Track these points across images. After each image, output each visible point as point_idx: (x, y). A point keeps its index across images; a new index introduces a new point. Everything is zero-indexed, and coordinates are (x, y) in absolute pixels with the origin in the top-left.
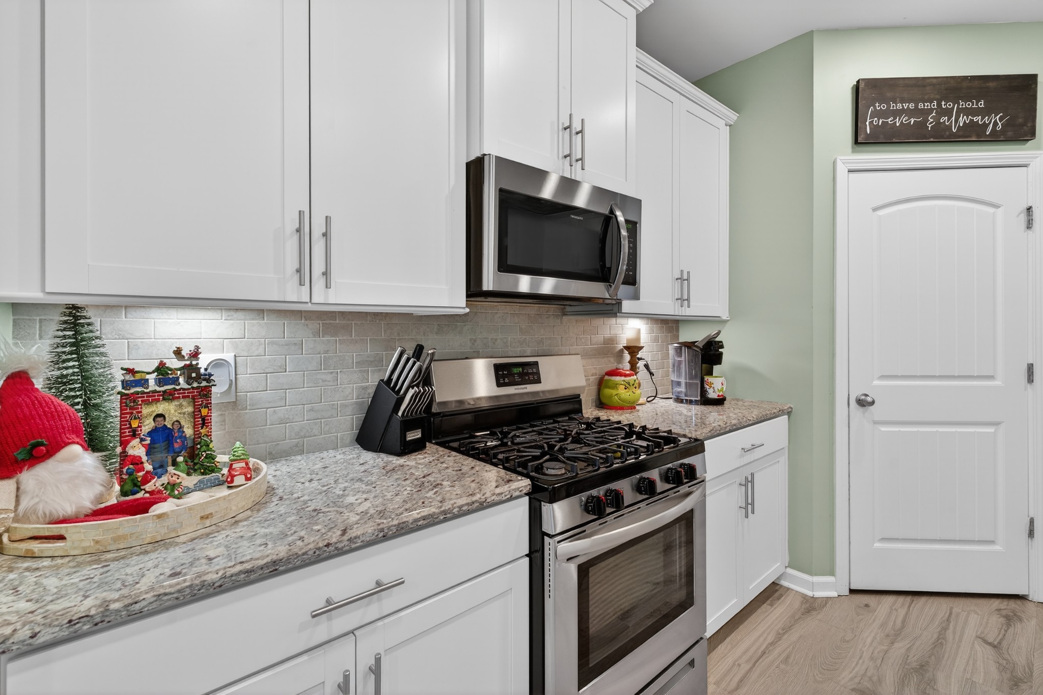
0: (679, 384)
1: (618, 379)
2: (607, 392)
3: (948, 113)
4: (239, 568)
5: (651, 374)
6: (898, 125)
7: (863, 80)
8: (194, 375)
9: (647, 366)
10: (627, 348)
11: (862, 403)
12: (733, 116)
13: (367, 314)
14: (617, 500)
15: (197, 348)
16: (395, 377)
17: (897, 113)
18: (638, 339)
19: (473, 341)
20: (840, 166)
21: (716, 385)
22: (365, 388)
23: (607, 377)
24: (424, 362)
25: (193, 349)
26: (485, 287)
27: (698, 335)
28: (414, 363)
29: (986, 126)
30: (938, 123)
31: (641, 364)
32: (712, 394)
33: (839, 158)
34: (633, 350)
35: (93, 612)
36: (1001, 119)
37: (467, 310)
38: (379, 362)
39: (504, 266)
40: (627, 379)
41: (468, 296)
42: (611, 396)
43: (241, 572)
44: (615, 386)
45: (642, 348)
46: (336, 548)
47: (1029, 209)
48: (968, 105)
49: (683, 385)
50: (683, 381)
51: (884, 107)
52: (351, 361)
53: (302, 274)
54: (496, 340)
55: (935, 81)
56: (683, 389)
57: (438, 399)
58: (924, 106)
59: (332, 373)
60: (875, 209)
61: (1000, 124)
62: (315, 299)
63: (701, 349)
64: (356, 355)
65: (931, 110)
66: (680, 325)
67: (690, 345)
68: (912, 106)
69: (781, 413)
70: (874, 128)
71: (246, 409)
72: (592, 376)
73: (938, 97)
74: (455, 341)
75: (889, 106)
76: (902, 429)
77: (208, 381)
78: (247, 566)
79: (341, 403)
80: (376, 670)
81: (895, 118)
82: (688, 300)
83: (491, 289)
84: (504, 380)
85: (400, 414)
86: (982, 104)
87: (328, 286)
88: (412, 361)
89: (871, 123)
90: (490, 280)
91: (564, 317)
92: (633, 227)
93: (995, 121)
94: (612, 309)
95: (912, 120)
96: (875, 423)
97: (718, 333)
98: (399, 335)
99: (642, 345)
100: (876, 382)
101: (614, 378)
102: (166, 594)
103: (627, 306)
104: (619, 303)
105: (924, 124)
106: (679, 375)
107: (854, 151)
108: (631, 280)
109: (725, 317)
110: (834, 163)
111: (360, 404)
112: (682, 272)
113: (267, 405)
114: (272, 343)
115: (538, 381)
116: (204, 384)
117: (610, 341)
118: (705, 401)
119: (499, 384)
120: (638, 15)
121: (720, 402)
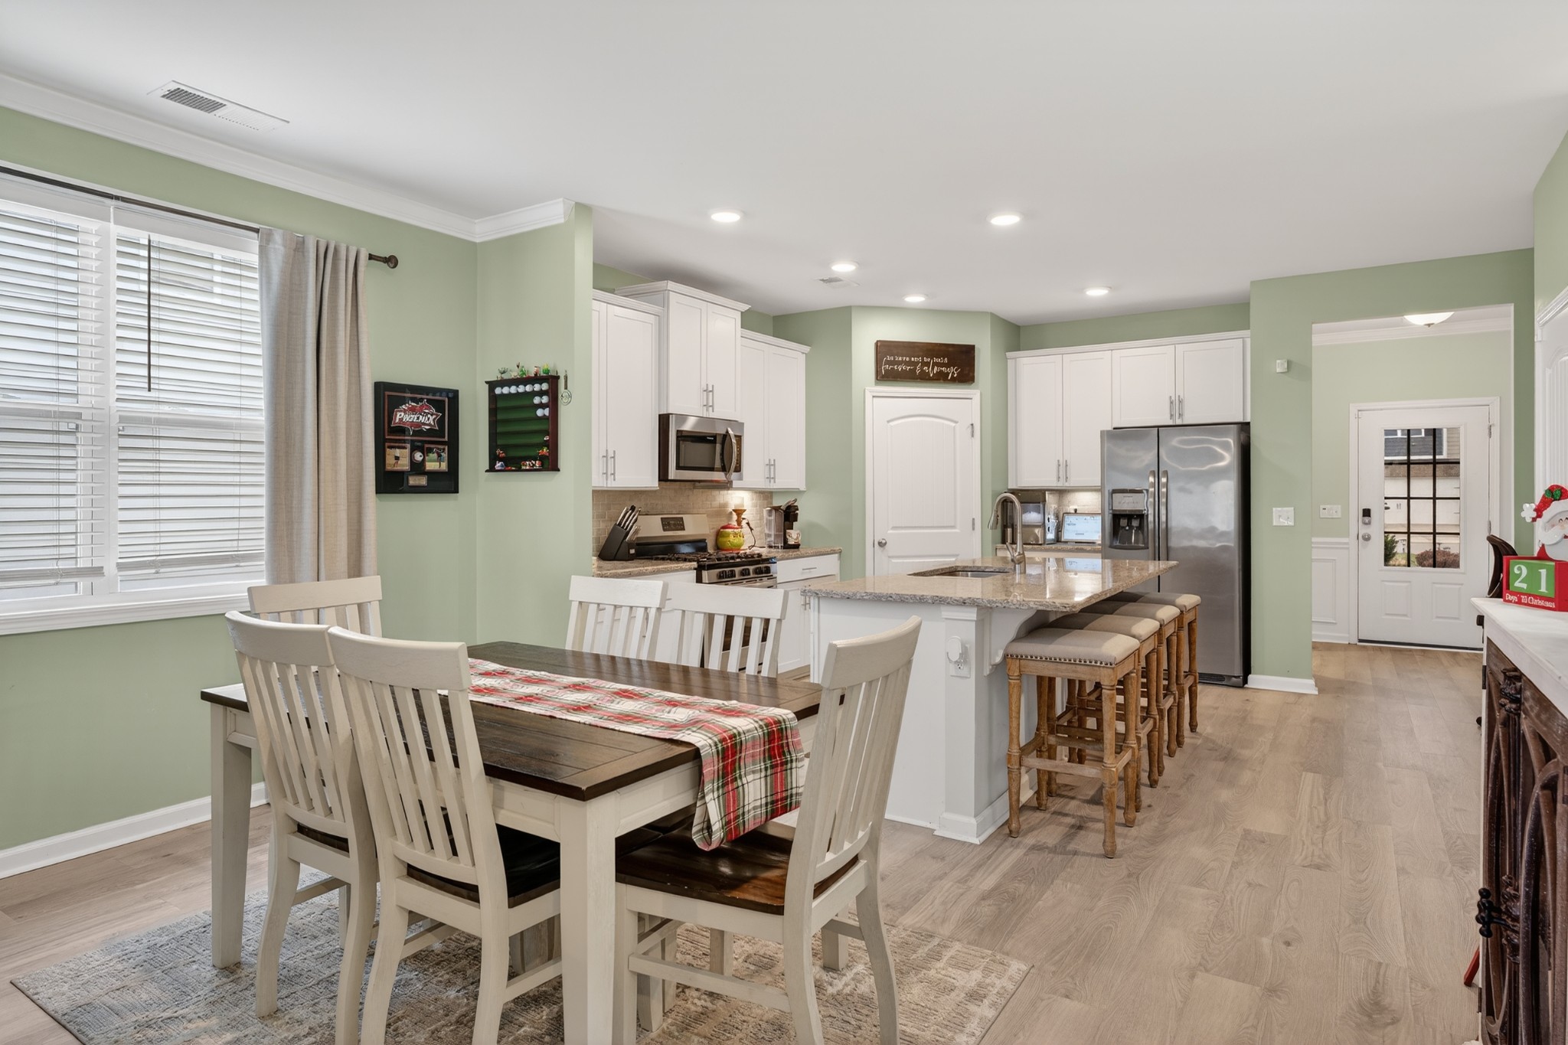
0: (769, 536)
1: (729, 531)
2: (721, 540)
3: (927, 364)
5: (751, 529)
6: (899, 369)
7: (880, 341)
9: (748, 524)
10: (735, 511)
11: (882, 545)
12: (807, 349)
14: (733, 574)
17: (899, 363)
18: (743, 505)
19: (659, 505)
20: (867, 393)
21: (793, 536)
23: (722, 529)
26: (670, 478)
27: (781, 502)
29: (948, 374)
30: (923, 370)
31: (744, 523)
32: (791, 542)
33: (866, 388)
34: (739, 512)
36: (956, 370)
37: (657, 488)
39: (679, 467)
40: (735, 530)
41: (660, 480)
42: (725, 542)
44: (727, 535)
45: (745, 510)
47: (972, 425)
48: (938, 360)
49: (773, 537)
50: (773, 533)
51: (892, 358)
53: (606, 474)
55: (919, 344)
56: (772, 539)
57: (642, 535)
58: (914, 359)
60: (889, 421)
61: (955, 373)
62: (609, 486)
63: (784, 511)
65: (918, 362)
66: (774, 494)
67: (777, 509)
68: (907, 359)
69: (833, 552)
70: (886, 371)
72: (713, 528)
73: (921, 353)
75: (894, 358)
81: (898, 366)
82: (774, 478)
83: (672, 478)
84: (665, 527)
85: (627, 540)
86: (945, 360)
87: (614, 479)
89: (884, 368)
90: (673, 473)
92: (739, 438)
93: (953, 371)
94: (727, 486)
95: (909, 368)
96: (889, 557)
97: (795, 501)
98: (625, 501)
99: (745, 508)
100: (890, 532)
101: (727, 530)
103: (736, 484)
104: (731, 482)
105: (914, 370)
106: (770, 529)
107: (876, 384)
108: (738, 469)
109: (803, 488)
110: (864, 391)
112: (770, 460)
115: (683, 529)
117: (725, 505)
118: (787, 546)
119: (664, 530)
120: (742, 313)
121: (796, 546)
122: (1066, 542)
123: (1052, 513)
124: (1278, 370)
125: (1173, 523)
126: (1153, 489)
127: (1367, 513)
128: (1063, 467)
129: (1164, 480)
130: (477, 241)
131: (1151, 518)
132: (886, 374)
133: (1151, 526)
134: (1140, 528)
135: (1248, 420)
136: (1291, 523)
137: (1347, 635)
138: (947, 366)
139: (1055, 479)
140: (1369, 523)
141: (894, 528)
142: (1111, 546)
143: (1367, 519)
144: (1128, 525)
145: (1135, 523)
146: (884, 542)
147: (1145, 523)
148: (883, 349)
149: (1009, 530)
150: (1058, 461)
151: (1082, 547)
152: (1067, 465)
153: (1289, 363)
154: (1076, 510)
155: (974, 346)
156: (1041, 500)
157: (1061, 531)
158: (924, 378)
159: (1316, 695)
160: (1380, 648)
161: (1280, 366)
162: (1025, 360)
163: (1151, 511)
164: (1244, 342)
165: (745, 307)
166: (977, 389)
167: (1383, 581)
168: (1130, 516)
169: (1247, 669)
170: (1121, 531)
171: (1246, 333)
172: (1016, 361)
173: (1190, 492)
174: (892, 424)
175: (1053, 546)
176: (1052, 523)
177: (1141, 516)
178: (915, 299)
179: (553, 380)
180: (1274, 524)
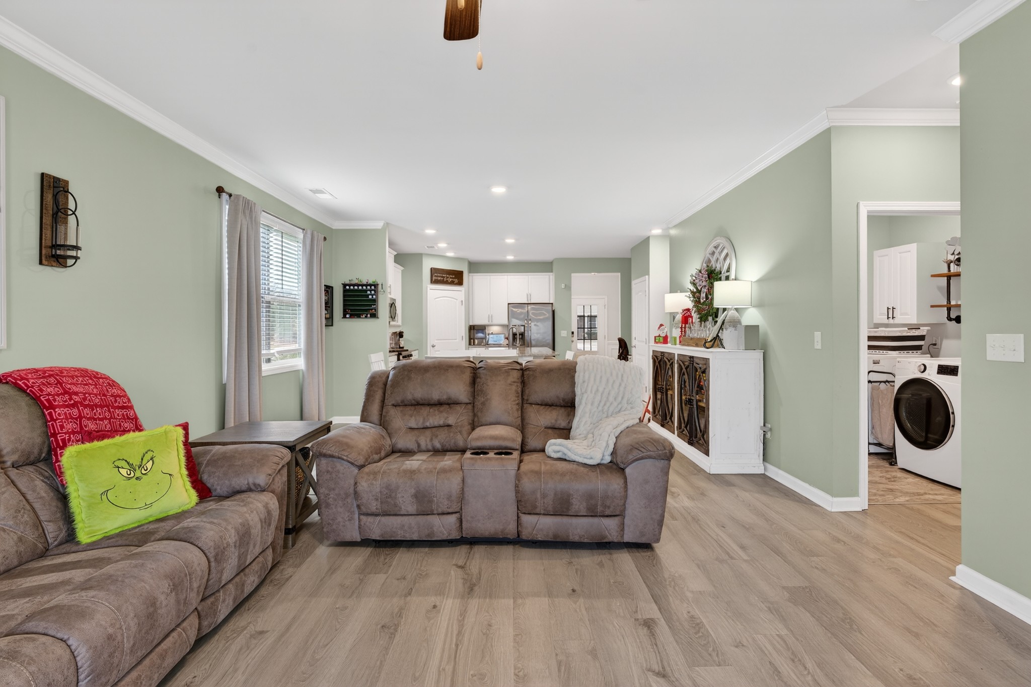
120: (394, 255)
125: (532, 336)
126: (527, 325)
127: (573, 333)
128: (490, 317)
129: (530, 322)
130: (333, 228)
131: (526, 335)
132: (434, 281)
135: (554, 303)
140: (573, 336)
141: (437, 340)
148: (433, 271)
149: (472, 340)
150: (489, 314)
152: (492, 316)
153: (565, 285)
155: (463, 272)
156: (483, 329)
158: (447, 283)
161: (563, 286)
162: (475, 277)
163: (526, 332)
164: (552, 277)
165: (395, 253)
166: (464, 287)
171: (552, 274)
172: (472, 277)
173: (537, 326)
174: (436, 300)
177: (523, 334)
179: (376, 285)
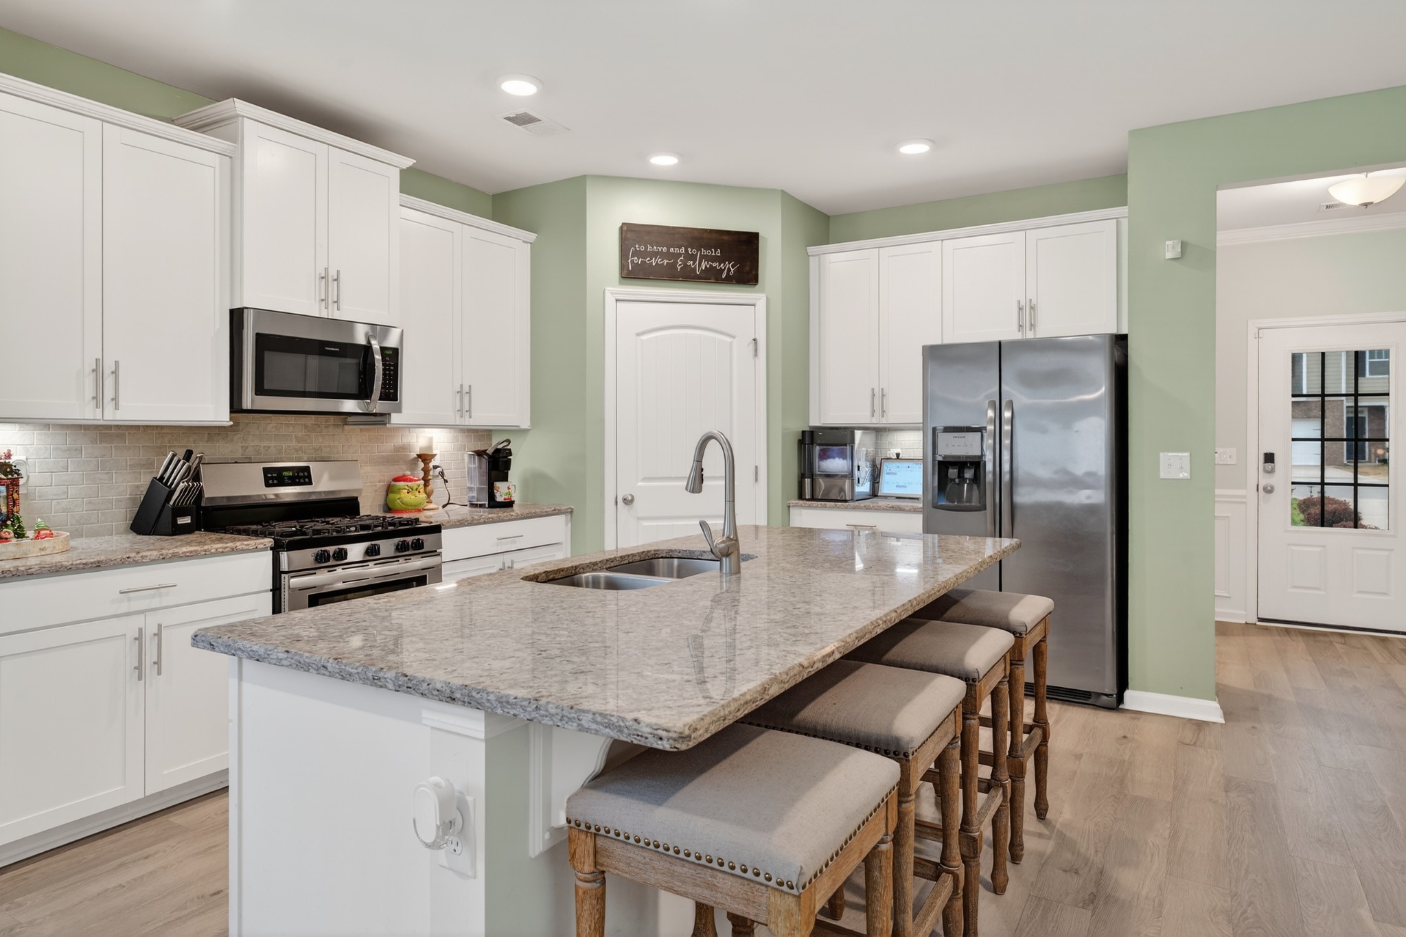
0: (471, 489)
1: (402, 484)
2: (395, 495)
3: (693, 258)
4: (78, 562)
5: (444, 481)
6: (654, 264)
7: (626, 224)
8: (8, 470)
9: (441, 474)
10: (419, 456)
11: (628, 502)
12: (532, 236)
13: (138, 427)
14: (342, 555)
15: (9, 451)
16: (166, 476)
17: (655, 254)
18: (430, 447)
19: (245, 448)
20: (608, 295)
21: (502, 491)
22: (137, 487)
23: (393, 483)
24: (194, 462)
25: (6, 452)
26: (244, 407)
27: (491, 444)
28: (184, 464)
29: (722, 271)
30: (686, 265)
32: (499, 499)
33: (607, 288)
34: (426, 457)
35: (11, 569)
36: (733, 266)
37: (232, 423)
38: (149, 465)
39: (260, 390)
40: (411, 484)
41: (232, 412)
42: (397, 500)
43: (80, 564)
44: (399, 491)
45: (435, 455)
46: (133, 560)
48: (709, 253)
49: (476, 491)
50: (476, 485)
51: (642, 248)
52: (124, 464)
53: (98, 400)
54: (269, 447)
55: (681, 230)
56: (475, 494)
57: (207, 494)
58: (674, 250)
59: (108, 473)
60: (638, 335)
61: (732, 270)
62: (106, 417)
63: (493, 457)
64: (130, 459)
65: (680, 255)
67: (482, 453)
68: (665, 249)
69: (556, 512)
70: (634, 265)
71: (35, 500)
72: (380, 482)
73: (685, 244)
74: (224, 449)
75: (646, 248)
76: (660, 524)
77: (18, 475)
78: (84, 561)
79: (116, 499)
80: (158, 635)
81: (651, 259)
82: (469, 411)
83: (252, 407)
84: (273, 481)
85: (171, 503)
86: (719, 253)
87: (117, 407)
88: (181, 462)
89: (633, 261)
90: (247, 403)
91: (346, 427)
92: (394, 352)
93: (728, 267)
95: (666, 261)
96: (639, 519)
97: (509, 443)
98: (169, 442)
99: (434, 452)
100: (640, 484)
101: (398, 483)
102: (43, 567)
103: (399, 417)
104: (388, 415)
105: (673, 265)
106: (471, 481)
107: (620, 283)
108: (394, 396)
109: (525, 424)
110: (604, 292)
111: (133, 500)
112: (461, 386)
113: (51, 498)
114: (57, 448)
115: (310, 483)
116: (16, 476)
118: (493, 504)
119: (267, 485)
120: (402, 171)
121: (509, 504)
122: (886, 497)
123: (863, 458)
124: (1169, 255)
125: (1021, 473)
126: (992, 427)
127: (1269, 458)
128: (879, 398)
129: (1007, 414)
131: (989, 467)
132: (630, 274)
133: (989, 477)
134: (978, 479)
135: (1124, 332)
136: (1185, 475)
137: (1244, 613)
138: (721, 260)
139: (868, 413)
140: (1272, 471)
141: (645, 479)
142: (936, 506)
143: (1269, 466)
144: (959, 477)
145: (969, 474)
146: (630, 498)
147: (982, 474)
148: (630, 235)
149: (808, 481)
150: (873, 389)
151: (900, 503)
152: (883, 395)
153: (1184, 245)
154: (898, 455)
155: (757, 235)
156: (848, 441)
157: (878, 482)
158: (688, 277)
159: (1222, 724)
160: (1287, 630)
161: (1170, 250)
162: (833, 257)
163: (989, 458)
164: (1118, 224)
165: (408, 162)
166: (762, 291)
167: (1289, 545)
168: (961, 464)
169: (1123, 682)
170: (949, 486)
171: (1122, 211)
172: (819, 258)
173: (1044, 431)
174: (644, 337)
175: (867, 503)
176: (864, 473)
177: (977, 464)
178: (664, 161)
180: (1162, 475)
